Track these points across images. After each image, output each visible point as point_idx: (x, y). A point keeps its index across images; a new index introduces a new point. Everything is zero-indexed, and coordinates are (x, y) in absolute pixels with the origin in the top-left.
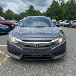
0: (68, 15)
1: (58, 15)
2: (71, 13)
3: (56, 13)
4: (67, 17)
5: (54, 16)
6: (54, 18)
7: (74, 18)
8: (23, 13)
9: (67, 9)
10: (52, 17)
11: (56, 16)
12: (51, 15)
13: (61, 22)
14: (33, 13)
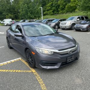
0: (28, 14)
1: (13, 13)
2: (30, 12)
3: (10, 11)
5: (8, 14)
6: (8, 17)
7: (34, 17)
9: (25, 7)
10: (5, 16)
11: (11, 15)
12: (4, 13)
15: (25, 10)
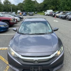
0: (65, 6)
1: (55, 5)
2: (68, 4)
3: (53, 4)
4: (64, 8)
5: (51, 6)
6: (51, 9)
7: (70, 9)
8: (21, 3)
10: (49, 7)
11: (53, 7)
13: (58, 13)
14: (30, 4)
15: (62, 3)
